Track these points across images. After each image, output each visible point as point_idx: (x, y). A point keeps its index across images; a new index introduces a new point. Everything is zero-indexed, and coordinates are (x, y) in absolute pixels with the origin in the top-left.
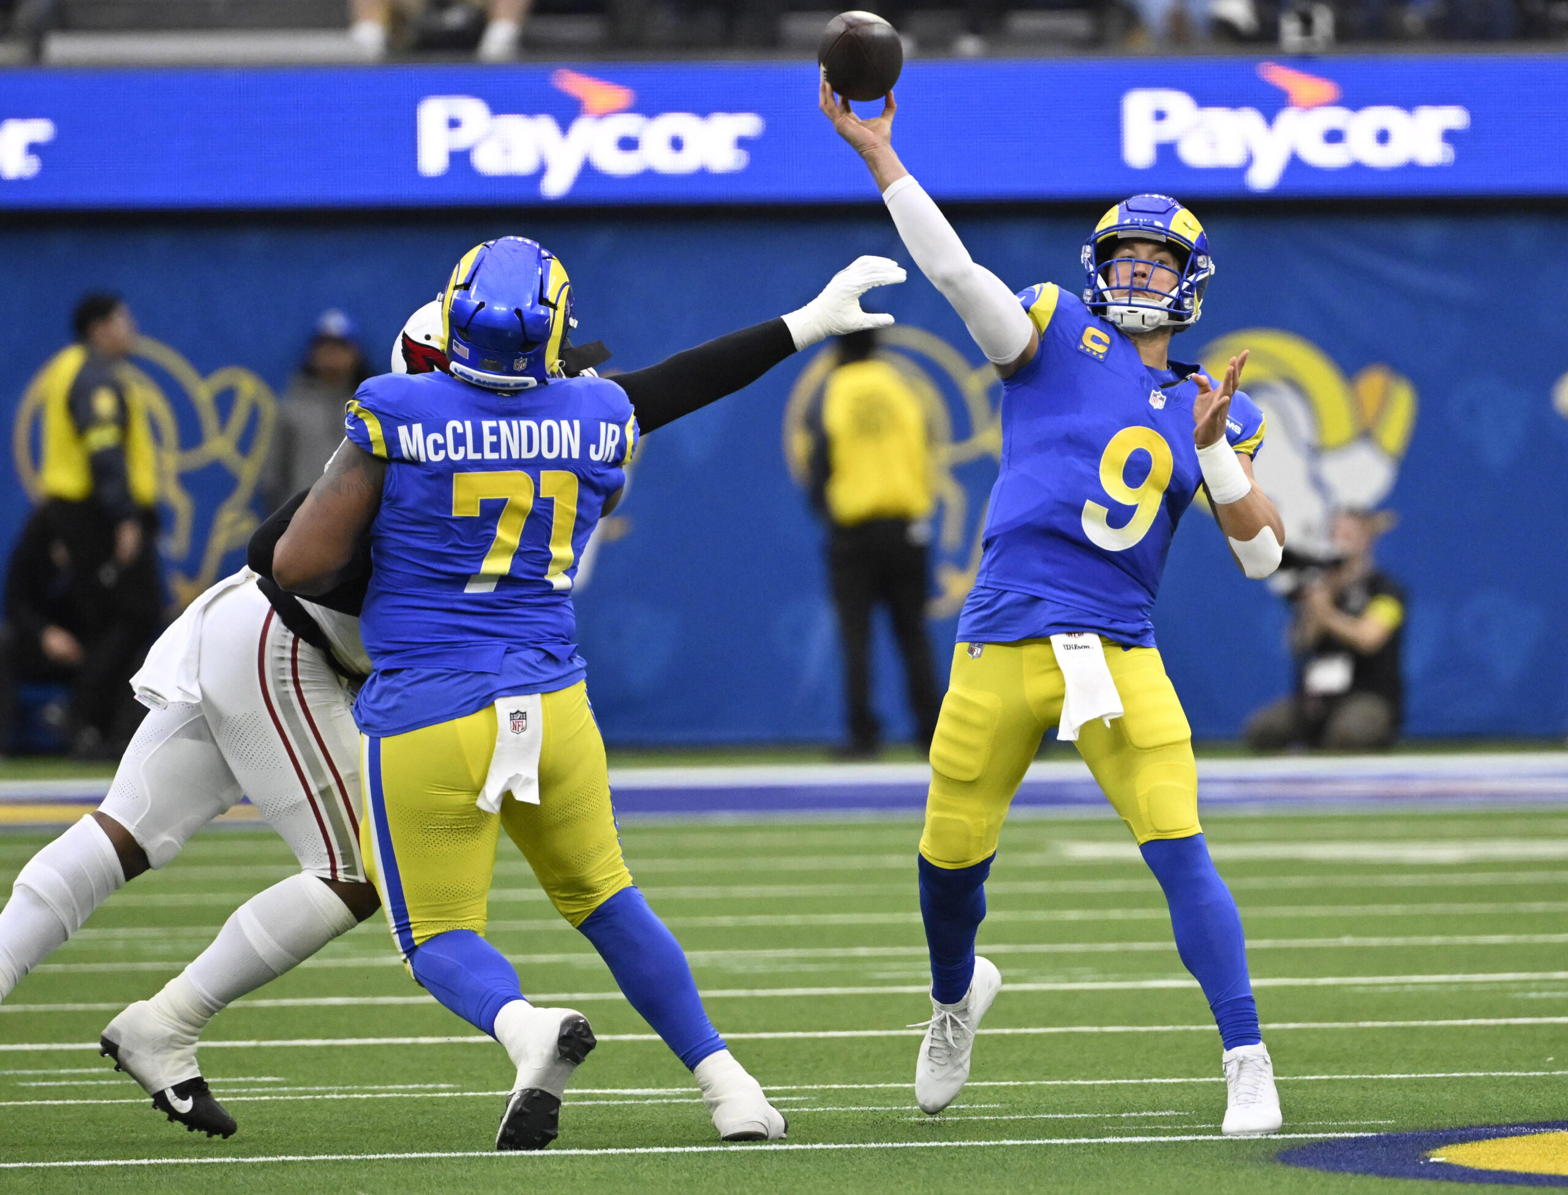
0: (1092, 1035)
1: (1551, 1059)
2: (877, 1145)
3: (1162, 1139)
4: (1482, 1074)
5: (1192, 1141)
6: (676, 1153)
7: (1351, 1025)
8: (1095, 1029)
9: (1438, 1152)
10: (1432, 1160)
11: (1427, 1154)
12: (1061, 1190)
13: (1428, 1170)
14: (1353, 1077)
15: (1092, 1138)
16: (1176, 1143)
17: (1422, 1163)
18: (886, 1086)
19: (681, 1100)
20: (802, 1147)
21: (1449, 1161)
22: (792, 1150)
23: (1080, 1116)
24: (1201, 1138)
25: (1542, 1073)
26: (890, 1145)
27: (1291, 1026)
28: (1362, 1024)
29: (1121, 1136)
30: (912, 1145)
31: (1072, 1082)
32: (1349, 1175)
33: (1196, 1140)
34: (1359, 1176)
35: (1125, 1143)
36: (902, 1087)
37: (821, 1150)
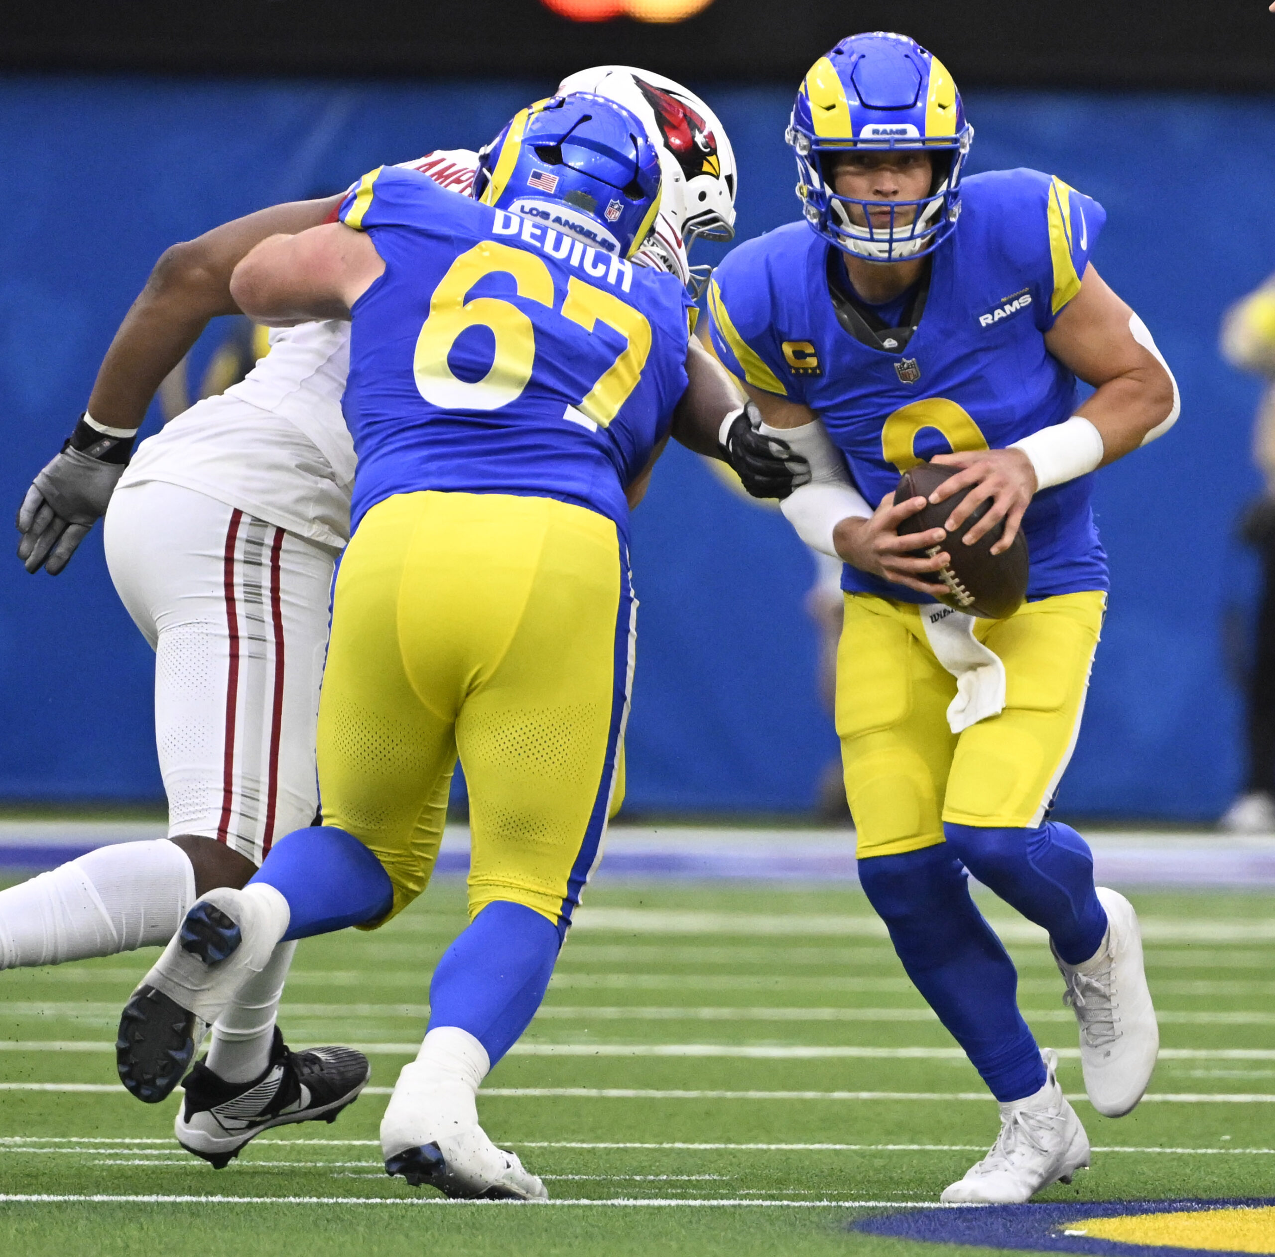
0: (588, 1099)
1: (1227, 1137)
2: (298, 1200)
3: (692, 1202)
4: (1131, 1150)
5: (734, 1206)
6: (19, 1202)
7: (948, 1096)
8: (593, 1092)
9: (1075, 1225)
10: (1067, 1233)
11: (1061, 1227)
12: (553, 1251)
13: (1060, 1245)
14: (954, 1148)
15: (594, 1200)
16: (712, 1208)
17: (1053, 1236)
18: (308, 1142)
19: (24, 1149)
20: (194, 1199)
21: (1091, 1235)
22: (180, 1203)
23: (577, 1178)
24: (745, 1202)
25: (1215, 1151)
26: (315, 1200)
27: (865, 1095)
28: (963, 1096)
29: (636, 1198)
30: (345, 1201)
31: (564, 1144)
32: (952, 1245)
33: (739, 1205)
34: (967, 1246)
35: (641, 1206)
36: (328, 1145)
37: (220, 1203)
